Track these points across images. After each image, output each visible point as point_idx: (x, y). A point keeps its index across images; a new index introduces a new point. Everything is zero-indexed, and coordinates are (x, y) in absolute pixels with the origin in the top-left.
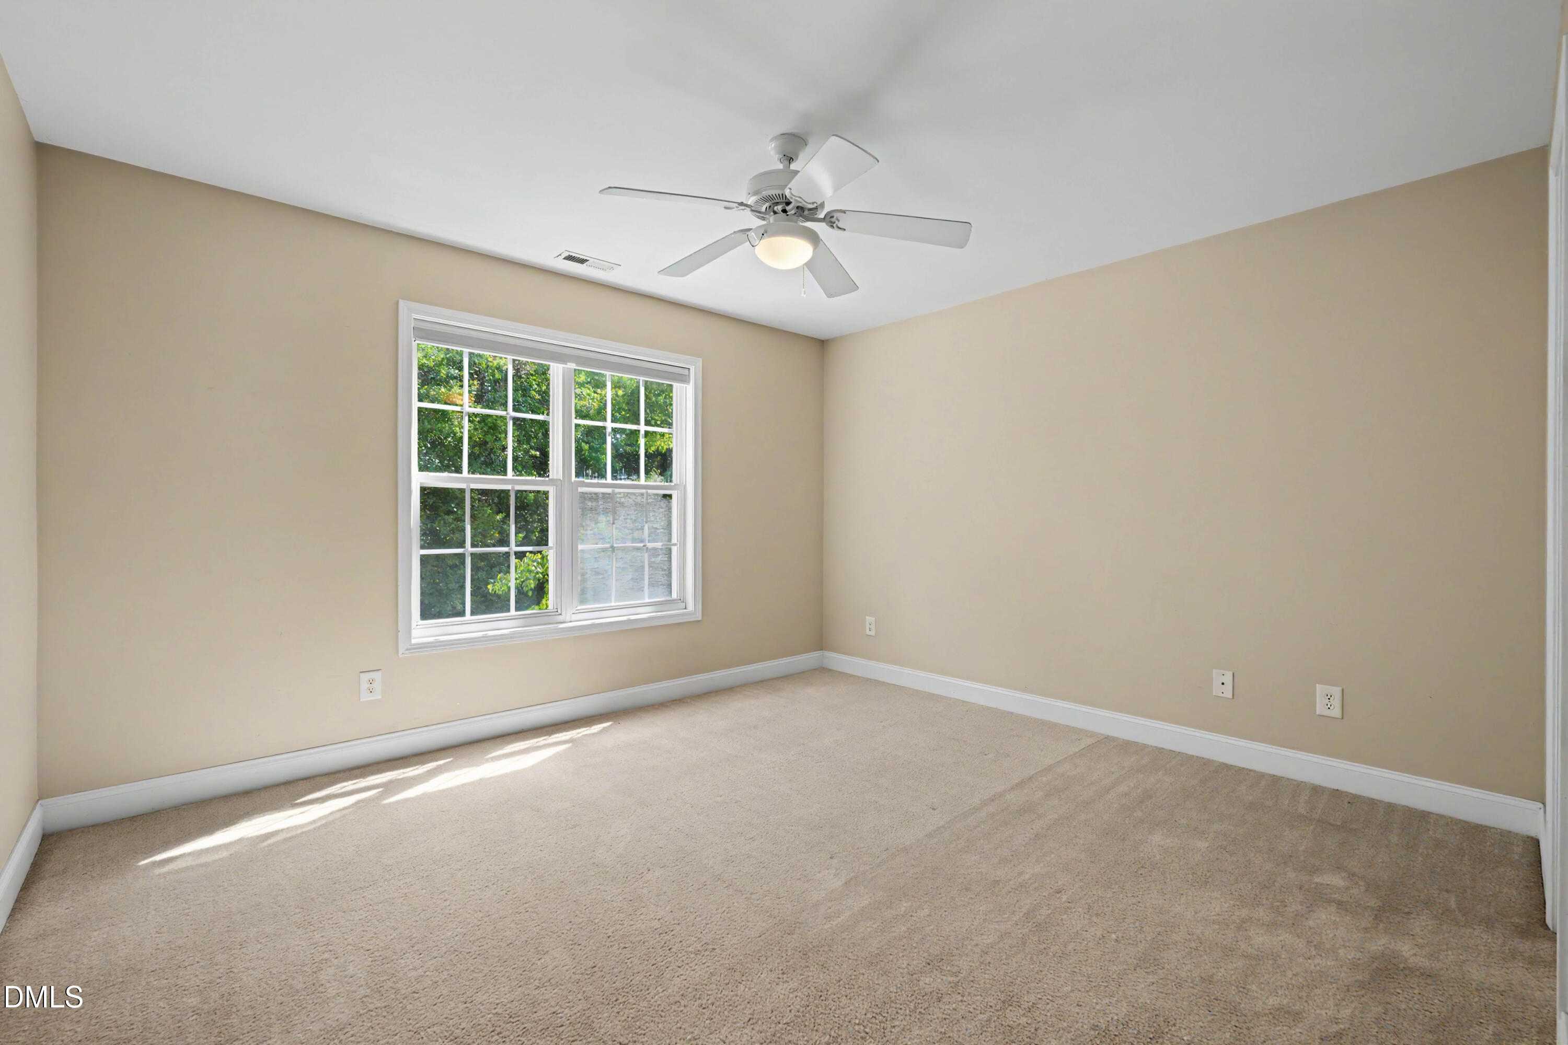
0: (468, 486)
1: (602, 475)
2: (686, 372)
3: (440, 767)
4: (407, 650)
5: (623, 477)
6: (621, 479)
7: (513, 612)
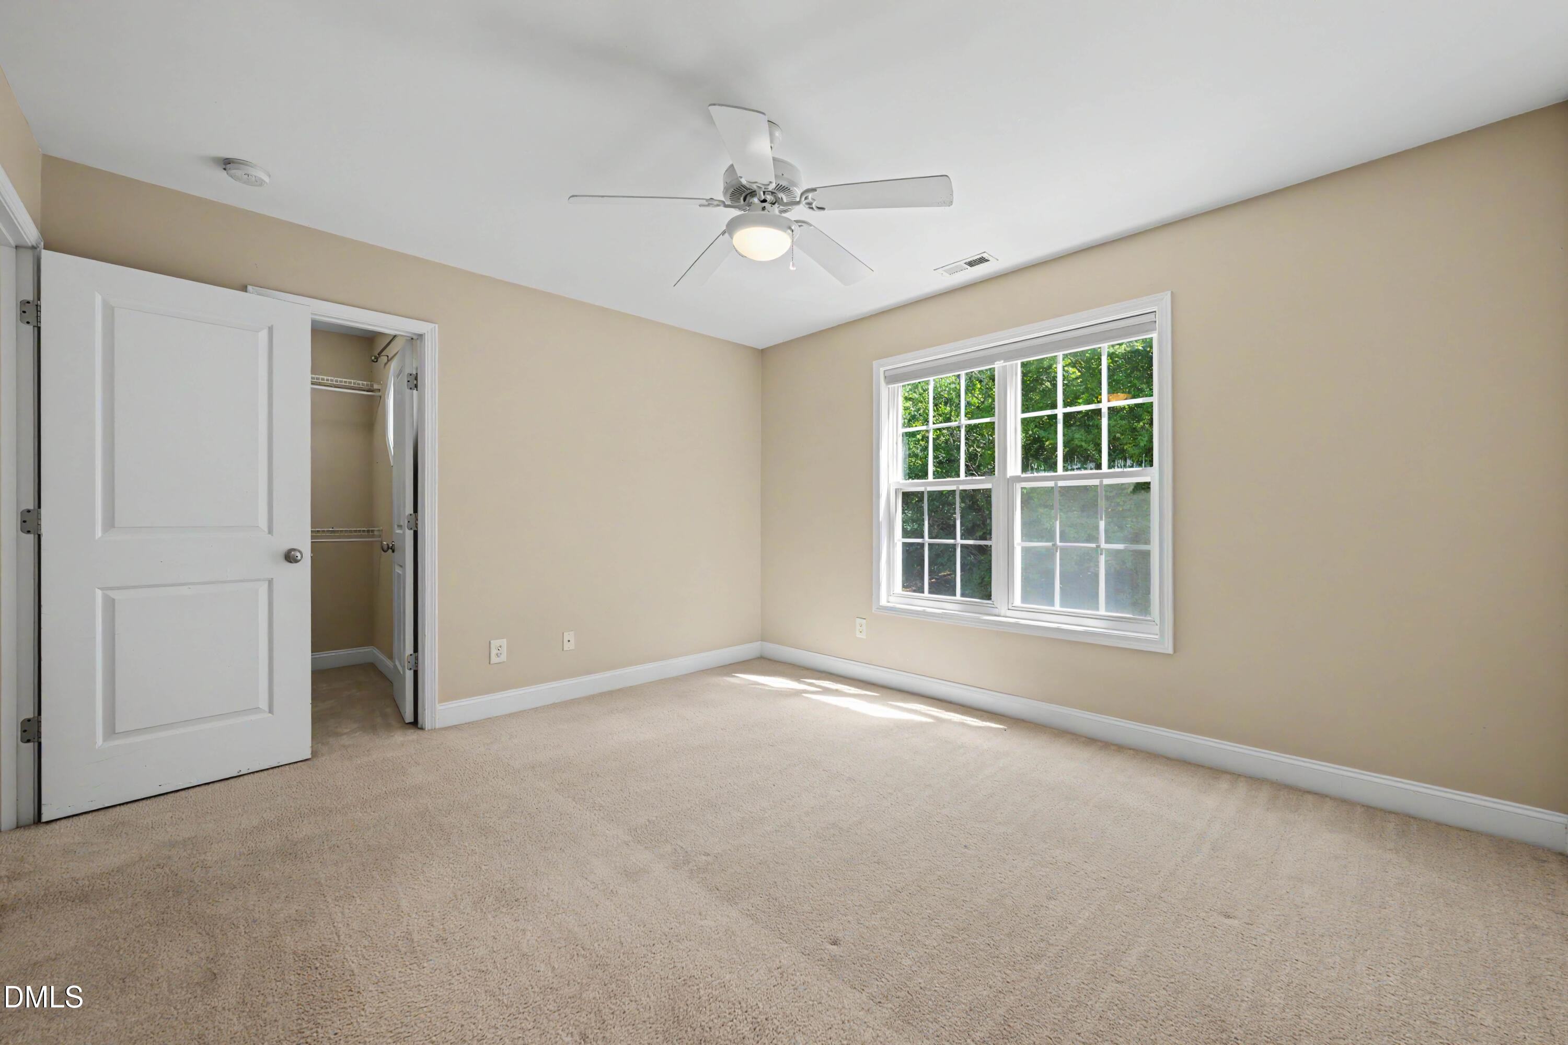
0: (926, 489)
1: (1053, 467)
2: (1151, 317)
3: (868, 696)
4: (878, 609)
5: (1075, 467)
6: (1073, 470)
7: (958, 596)
